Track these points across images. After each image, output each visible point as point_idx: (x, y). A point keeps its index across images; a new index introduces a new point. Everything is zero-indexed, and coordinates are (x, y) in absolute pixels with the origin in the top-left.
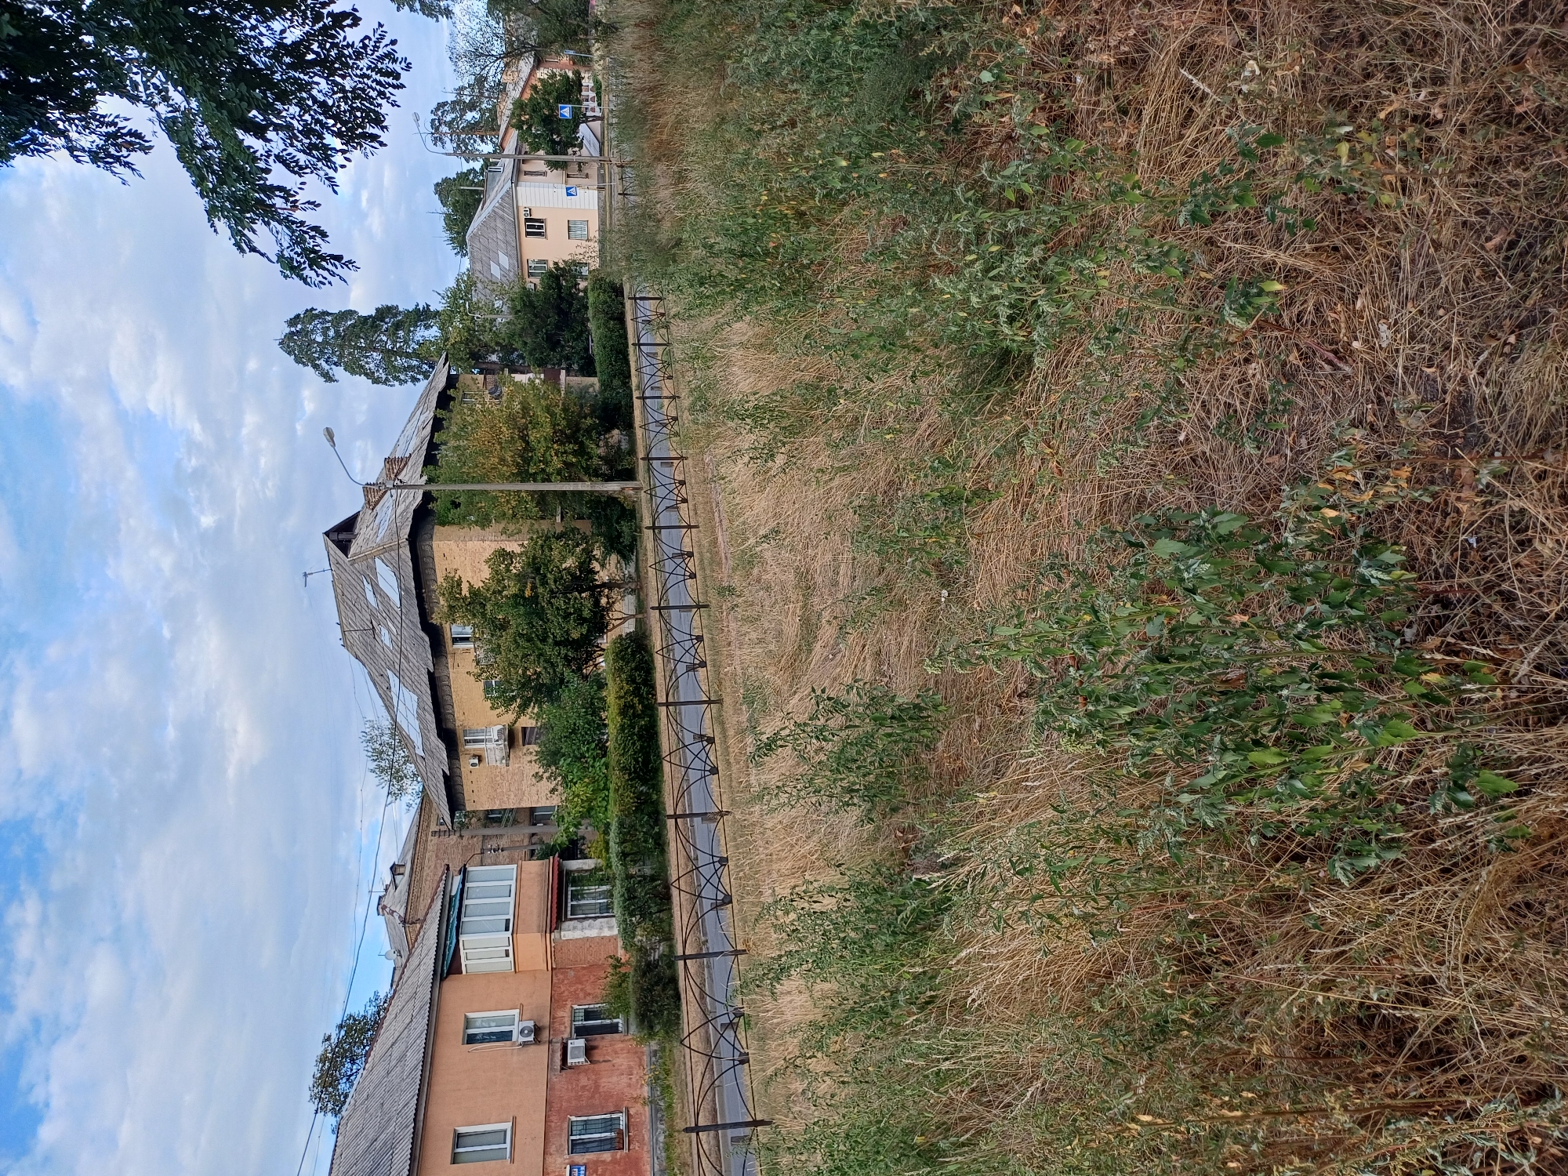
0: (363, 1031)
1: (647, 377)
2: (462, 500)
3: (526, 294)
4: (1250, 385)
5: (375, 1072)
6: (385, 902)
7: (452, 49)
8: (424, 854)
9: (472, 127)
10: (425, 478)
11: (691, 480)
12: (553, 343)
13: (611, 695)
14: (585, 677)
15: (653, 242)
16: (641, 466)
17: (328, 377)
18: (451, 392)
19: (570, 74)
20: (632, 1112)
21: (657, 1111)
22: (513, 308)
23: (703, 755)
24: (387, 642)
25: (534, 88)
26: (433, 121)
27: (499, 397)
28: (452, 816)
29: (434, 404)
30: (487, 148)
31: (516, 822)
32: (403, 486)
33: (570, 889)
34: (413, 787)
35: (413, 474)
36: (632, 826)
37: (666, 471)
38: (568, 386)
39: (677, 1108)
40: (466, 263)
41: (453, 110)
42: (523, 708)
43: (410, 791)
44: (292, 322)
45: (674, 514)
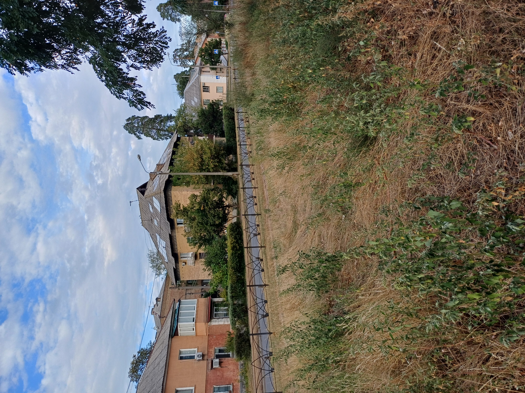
0: (146, 354)
1: (241, 138)
2: (181, 177)
3: (202, 111)
4: (458, 151)
5: (150, 368)
6: (154, 310)
7: (180, 32)
8: (167, 295)
9: (186, 57)
10: (169, 170)
11: (256, 173)
12: (211, 126)
13: (229, 243)
14: (220, 237)
15: (245, 95)
16: (239, 168)
17: (139, 138)
18: (178, 143)
19: (218, 39)
20: (234, 384)
21: (243, 384)
22: (199, 115)
23: (259, 265)
24: (156, 224)
25: (206, 44)
26: (174, 55)
27: (194, 144)
28: (176, 282)
29: (173, 147)
30: (191, 63)
31: (197, 284)
32: (162, 173)
33: (215, 308)
34: (164, 272)
35: (166, 169)
36: (235, 287)
37: (247, 169)
38: (216, 141)
39: (250, 384)
40: (184, 101)
41: (180, 51)
42: (200, 247)
43: (163, 273)
44: (128, 120)
45: (250, 183)
